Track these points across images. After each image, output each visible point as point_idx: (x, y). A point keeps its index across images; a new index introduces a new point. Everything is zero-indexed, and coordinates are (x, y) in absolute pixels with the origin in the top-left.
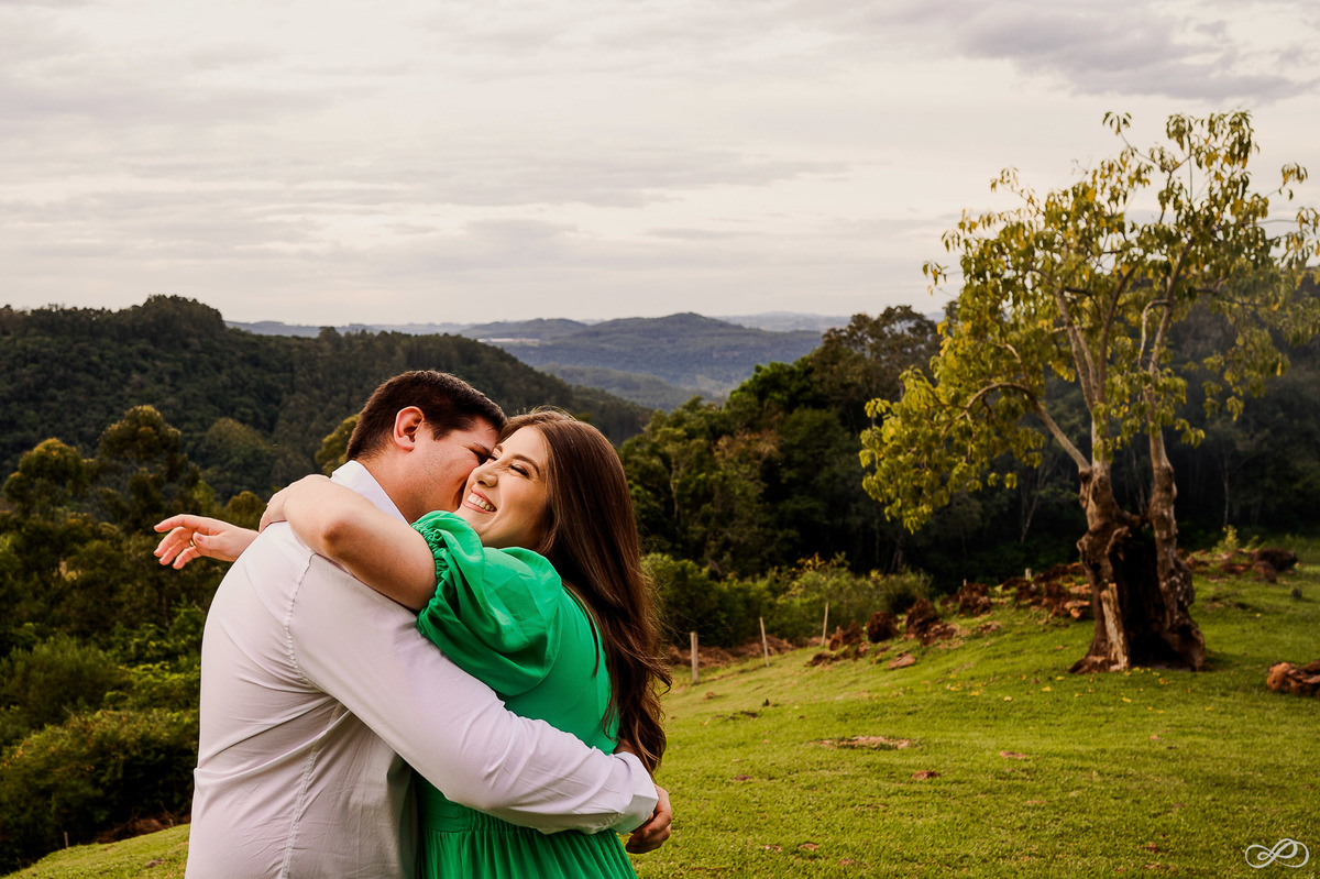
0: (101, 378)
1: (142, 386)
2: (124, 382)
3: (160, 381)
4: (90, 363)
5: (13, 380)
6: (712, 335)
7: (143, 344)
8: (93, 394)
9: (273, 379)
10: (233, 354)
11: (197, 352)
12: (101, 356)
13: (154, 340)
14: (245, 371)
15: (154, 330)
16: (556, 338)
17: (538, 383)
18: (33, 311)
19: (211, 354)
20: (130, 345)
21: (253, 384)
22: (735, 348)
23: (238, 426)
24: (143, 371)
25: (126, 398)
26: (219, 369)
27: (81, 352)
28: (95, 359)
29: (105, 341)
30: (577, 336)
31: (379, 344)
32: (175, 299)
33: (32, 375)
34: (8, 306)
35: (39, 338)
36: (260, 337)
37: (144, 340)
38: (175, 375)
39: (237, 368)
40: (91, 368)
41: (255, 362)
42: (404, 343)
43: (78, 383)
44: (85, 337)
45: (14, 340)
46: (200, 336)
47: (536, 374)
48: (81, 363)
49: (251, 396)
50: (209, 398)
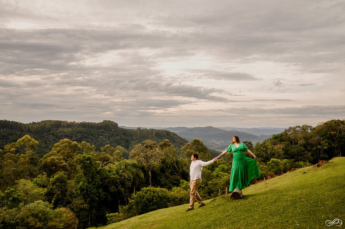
0: (94, 137)
1: (102, 139)
2: (98, 138)
3: (106, 138)
4: (92, 134)
5: (76, 137)
6: (215, 131)
7: (102, 130)
8: (92, 140)
9: (128, 138)
10: (120, 132)
11: (113, 132)
12: (94, 132)
13: (105, 129)
14: (123, 136)
15: (105, 127)
17: (182, 140)
18: (80, 123)
19: (116, 132)
20: (100, 130)
21: (124, 139)
22: (220, 134)
23: (121, 147)
24: (102, 135)
26: (117, 135)
27: (90, 131)
29: (95, 129)
30: (187, 131)
31: (149, 131)
32: (109, 121)
33: (80, 136)
34: (74, 122)
35: (82, 128)
36: (126, 129)
38: (109, 136)
39: (121, 135)
40: (92, 135)
41: (125, 134)
42: (155, 131)
43: (89, 138)
44: (91, 128)
45: (77, 129)
46: (114, 129)
47: (181, 138)
48: (90, 133)
49: (124, 141)
50: (115, 141)
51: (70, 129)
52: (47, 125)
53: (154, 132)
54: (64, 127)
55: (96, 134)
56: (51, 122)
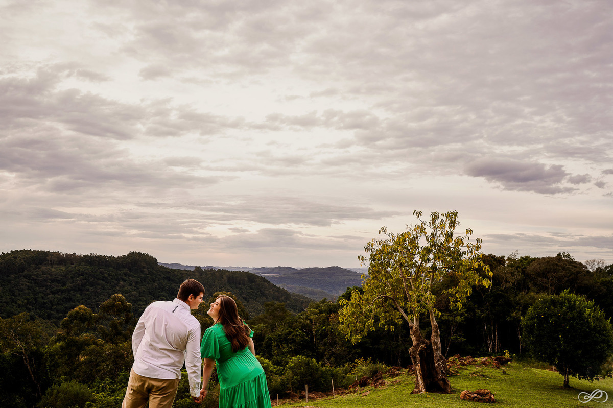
0: (108, 283)
1: (123, 287)
2: (117, 285)
3: (131, 285)
4: (104, 277)
5: (73, 282)
6: (345, 275)
7: (125, 270)
8: (104, 289)
9: (175, 286)
10: (160, 276)
11: (146, 274)
12: (109, 274)
13: (130, 269)
14: (164, 282)
15: (130, 265)
16: (286, 274)
17: (277, 291)
18: (84, 256)
19: (151, 275)
20: (120, 271)
21: (167, 287)
22: (354, 280)
24: (125, 281)
25: (117, 291)
26: (154, 281)
27: (101, 272)
28: (106, 275)
29: (111, 269)
30: (293, 274)
31: (217, 274)
32: (140, 253)
33: (81, 281)
34: (74, 253)
35: (85, 266)
37: (126, 269)
38: (137, 283)
39: (162, 281)
40: (104, 279)
41: (169, 279)
43: (98, 285)
44: (103, 267)
45: (75, 267)
46: (148, 268)
47: (277, 288)
48: (101, 277)
49: (166, 292)
50: (150, 292)
51: (63, 268)
52: (18, 260)
53: (225, 277)
54: (52, 263)
55: (112, 279)
56: (27, 254)
